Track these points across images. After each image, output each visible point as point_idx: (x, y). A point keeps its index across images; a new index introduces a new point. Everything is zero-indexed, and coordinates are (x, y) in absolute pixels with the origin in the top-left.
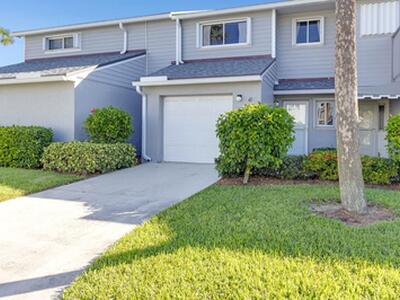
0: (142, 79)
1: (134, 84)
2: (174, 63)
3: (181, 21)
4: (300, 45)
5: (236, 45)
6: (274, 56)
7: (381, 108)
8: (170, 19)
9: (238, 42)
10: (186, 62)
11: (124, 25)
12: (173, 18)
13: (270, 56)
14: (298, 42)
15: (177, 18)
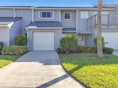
0: (29, 27)
1: (26, 28)
2: (32, 22)
3: (34, 10)
4: (66, 19)
5: (50, 18)
6: (60, 22)
7: (83, 35)
8: (31, 9)
9: (50, 17)
10: (35, 22)
11: (15, 9)
12: (32, 9)
13: (59, 22)
14: (65, 18)
15: (33, 9)
